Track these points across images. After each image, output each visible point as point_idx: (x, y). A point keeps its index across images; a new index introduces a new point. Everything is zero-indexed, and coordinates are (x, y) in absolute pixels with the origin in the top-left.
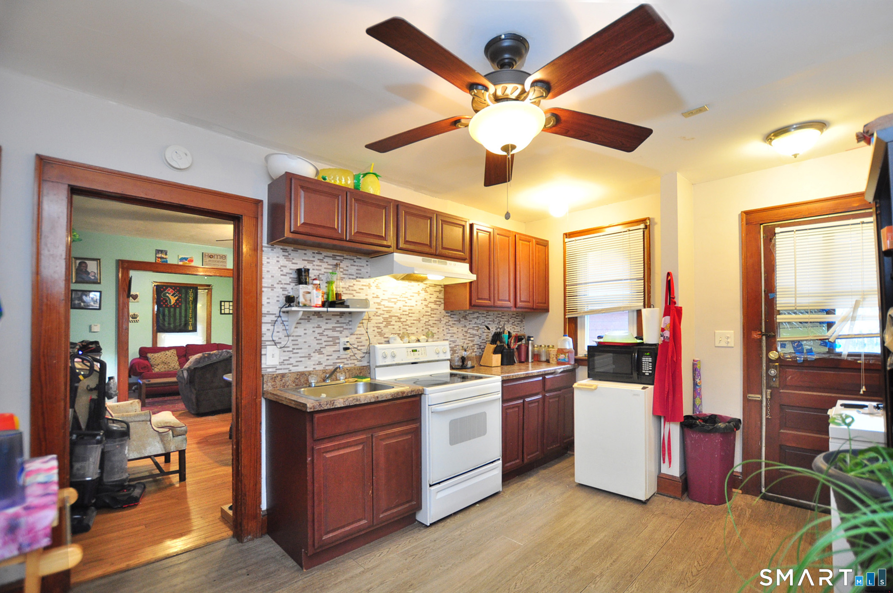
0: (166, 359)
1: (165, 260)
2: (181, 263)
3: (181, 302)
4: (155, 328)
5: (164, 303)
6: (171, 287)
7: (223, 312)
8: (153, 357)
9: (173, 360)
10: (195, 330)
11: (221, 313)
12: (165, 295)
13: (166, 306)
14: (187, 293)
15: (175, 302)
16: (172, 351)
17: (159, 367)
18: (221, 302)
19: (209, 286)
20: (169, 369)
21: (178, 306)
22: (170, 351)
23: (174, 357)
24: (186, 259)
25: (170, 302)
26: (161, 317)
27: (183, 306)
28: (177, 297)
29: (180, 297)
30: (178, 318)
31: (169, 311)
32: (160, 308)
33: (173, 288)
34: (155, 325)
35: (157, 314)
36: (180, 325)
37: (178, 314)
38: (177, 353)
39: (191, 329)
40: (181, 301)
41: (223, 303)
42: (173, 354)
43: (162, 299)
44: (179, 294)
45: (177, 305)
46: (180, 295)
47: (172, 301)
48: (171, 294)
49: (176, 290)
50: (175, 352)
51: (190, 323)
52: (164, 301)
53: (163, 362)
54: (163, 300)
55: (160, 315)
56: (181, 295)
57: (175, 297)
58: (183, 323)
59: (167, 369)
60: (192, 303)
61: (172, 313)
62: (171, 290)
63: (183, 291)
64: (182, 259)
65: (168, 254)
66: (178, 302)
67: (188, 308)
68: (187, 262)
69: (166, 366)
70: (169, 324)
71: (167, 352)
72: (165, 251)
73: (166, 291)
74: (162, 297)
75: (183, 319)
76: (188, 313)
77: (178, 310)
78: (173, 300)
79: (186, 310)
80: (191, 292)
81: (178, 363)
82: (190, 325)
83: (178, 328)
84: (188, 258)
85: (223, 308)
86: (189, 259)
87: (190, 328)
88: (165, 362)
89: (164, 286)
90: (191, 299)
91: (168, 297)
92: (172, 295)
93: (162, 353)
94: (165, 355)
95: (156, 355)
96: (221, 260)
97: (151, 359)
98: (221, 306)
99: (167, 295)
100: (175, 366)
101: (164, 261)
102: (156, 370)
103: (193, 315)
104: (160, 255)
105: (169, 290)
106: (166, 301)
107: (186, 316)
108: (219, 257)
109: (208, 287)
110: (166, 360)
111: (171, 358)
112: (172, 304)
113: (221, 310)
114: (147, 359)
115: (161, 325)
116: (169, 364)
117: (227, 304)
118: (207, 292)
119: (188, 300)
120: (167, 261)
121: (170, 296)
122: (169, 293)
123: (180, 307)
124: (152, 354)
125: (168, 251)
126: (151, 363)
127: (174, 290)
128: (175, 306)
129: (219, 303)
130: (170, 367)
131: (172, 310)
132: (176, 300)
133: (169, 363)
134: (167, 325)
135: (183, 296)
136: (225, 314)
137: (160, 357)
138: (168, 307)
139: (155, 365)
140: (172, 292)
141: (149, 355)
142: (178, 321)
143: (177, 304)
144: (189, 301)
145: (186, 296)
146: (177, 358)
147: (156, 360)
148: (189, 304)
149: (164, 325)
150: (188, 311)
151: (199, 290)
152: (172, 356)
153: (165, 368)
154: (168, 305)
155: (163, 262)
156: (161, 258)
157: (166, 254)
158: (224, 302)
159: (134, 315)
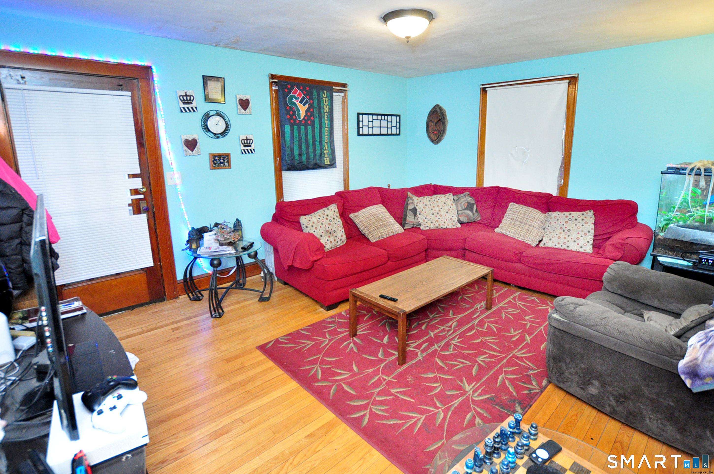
0: (329, 224)
3: (312, 115)
4: (279, 164)
5: (291, 118)
6: (298, 86)
7: (361, 132)
9: (338, 225)
10: (333, 164)
11: (359, 134)
12: (290, 102)
14: (319, 99)
15: (305, 114)
18: (359, 114)
19: (345, 85)
21: (309, 122)
22: (330, 207)
23: (338, 219)
25: (299, 116)
27: (317, 121)
28: (307, 106)
29: (311, 106)
30: (311, 143)
31: (299, 132)
33: (301, 88)
34: (278, 157)
36: (314, 156)
37: (310, 136)
38: (339, 211)
39: (329, 163)
40: (313, 112)
41: (361, 116)
42: (336, 214)
44: (309, 99)
45: (308, 120)
46: (311, 102)
48: (299, 100)
49: (304, 92)
50: (336, 209)
51: (326, 152)
52: (291, 114)
53: (327, 231)
54: (290, 110)
56: (313, 101)
57: (304, 105)
58: (318, 152)
59: (335, 244)
60: (328, 116)
61: (303, 135)
62: (299, 92)
63: (315, 93)
66: (309, 114)
67: (323, 126)
70: (300, 155)
71: (327, 209)
73: (291, 93)
74: (285, 105)
75: (317, 145)
76: (323, 135)
77: (310, 128)
78: (302, 111)
79: (320, 128)
80: (324, 97)
81: (343, 230)
82: (328, 155)
83: (312, 163)
85: (361, 125)
87: (328, 160)
89: (288, 83)
90: (326, 108)
91: (295, 105)
92: (301, 102)
93: (320, 212)
94: (326, 216)
95: (314, 218)
97: (310, 227)
98: (358, 121)
99: (293, 100)
105: (296, 91)
106: (294, 114)
107: (321, 140)
109: (343, 88)
110: (330, 227)
112: (302, 118)
113: (359, 128)
115: (287, 158)
116: (335, 234)
117: (365, 118)
118: (343, 97)
119: (322, 110)
121: (297, 103)
122: (296, 98)
123: (313, 124)
127: (302, 91)
128: (306, 122)
129: (357, 116)
131: (302, 128)
132: (307, 111)
134: (297, 158)
135: (315, 103)
136: (363, 135)
138: (296, 124)
140: (299, 95)
141: (304, 220)
142: (311, 149)
143: (309, 118)
144: (324, 113)
145: (319, 104)
146: (341, 222)
147: (316, 228)
148: (324, 117)
150: (323, 130)
151: (333, 94)
154: (297, 120)
158: (363, 114)
159: (247, 139)
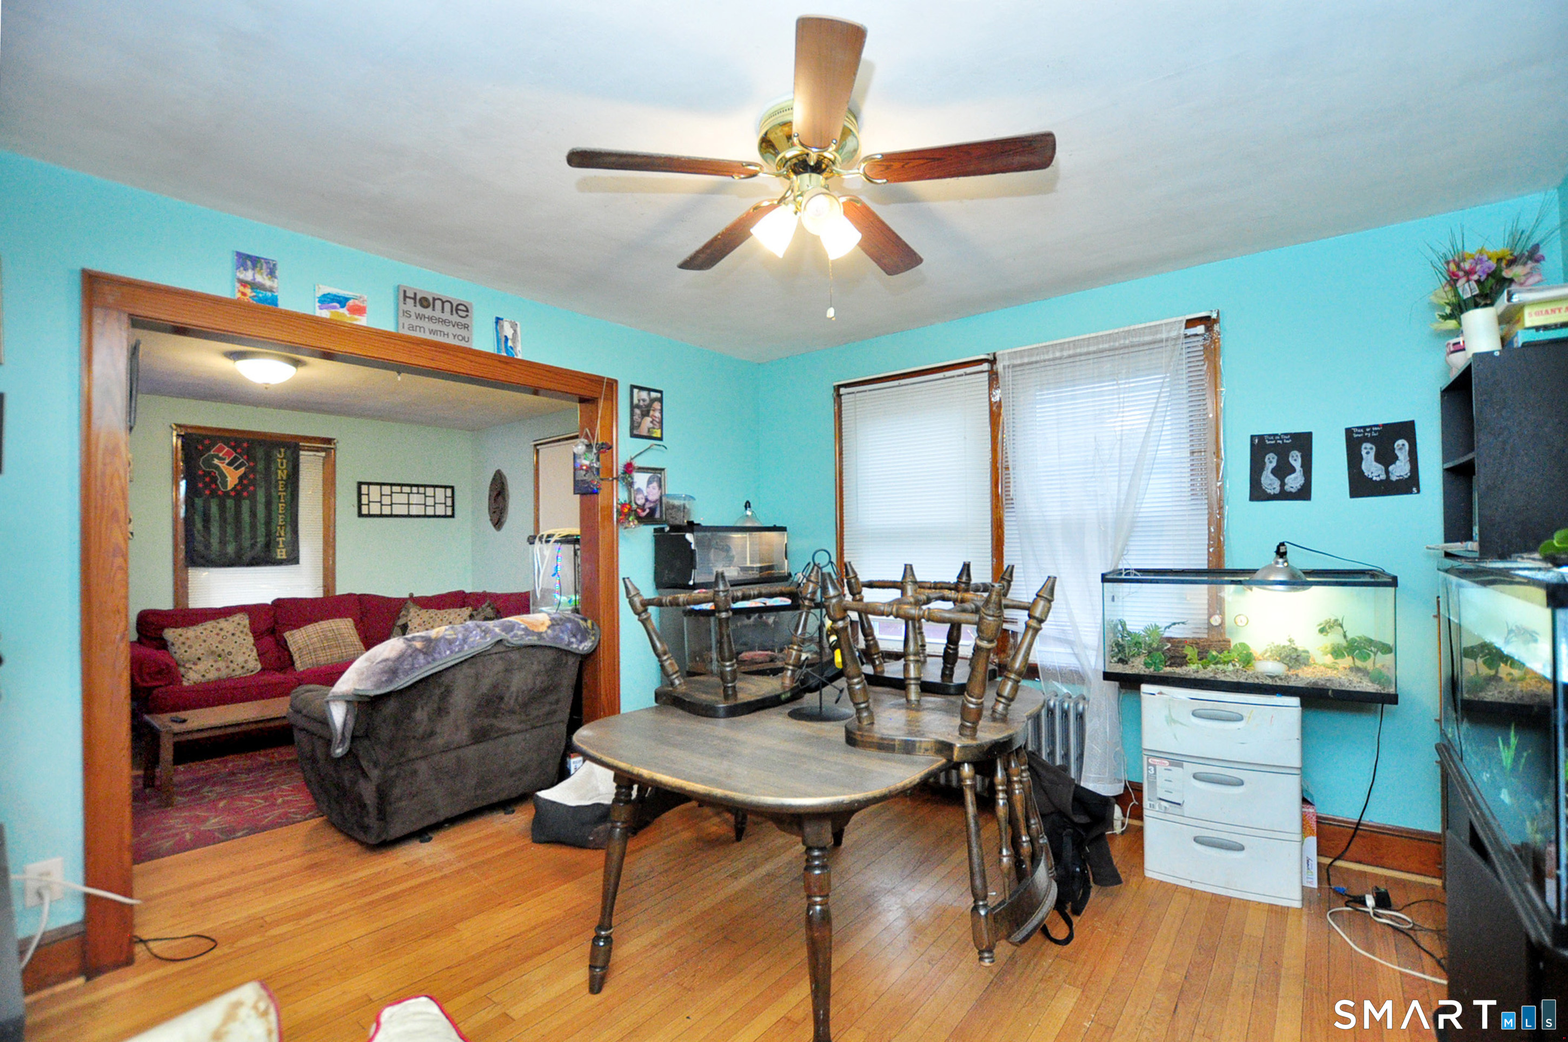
0: (220, 642)
1: (269, 294)
2: (325, 314)
3: (253, 484)
4: (182, 555)
5: (206, 485)
6: (226, 441)
7: (365, 510)
8: (182, 639)
9: (241, 645)
10: (293, 559)
11: (360, 515)
12: (208, 462)
13: (213, 494)
14: (269, 459)
15: (237, 482)
16: (237, 618)
17: (201, 667)
18: (360, 484)
19: (329, 441)
20: (229, 671)
21: (245, 494)
22: (231, 619)
23: (243, 636)
24: (342, 301)
25: (224, 483)
26: (199, 525)
27: (261, 497)
28: (242, 470)
29: (252, 470)
30: (246, 526)
31: (222, 508)
32: (197, 500)
33: (233, 444)
34: (182, 547)
35: (186, 519)
36: (253, 545)
37: (246, 517)
38: (251, 624)
39: (284, 557)
40: (255, 479)
41: (364, 489)
42: (241, 628)
43: (200, 473)
44: (248, 460)
45: (243, 490)
46: (252, 464)
47: (229, 479)
48: (227, 461)
49: (239, 450)
50: (247, 622)
51: (281, 539)
52: (207, 479)
53: (213, 653)
54: (204, 475)
55: (196, 517)
56: (255, 462)
57: (237, 468)
58: (261, 540)
59: (224, 673)
60: (286, 486)
61: (230, 515)
62: (227, 449)
63: (260, 453)
64: (327, 300)
65: (277, 273)
66: (245, 482)
67: (275, 501)
68: (344, 311)
69: (221, 664)
70: (223, 542)
71: (223, 623)
72: (267, 261)
73: (212, 453)
74: (199, 467)
75: (261, 530)
76: (274, 515)
77: (246, 505)
78: (232, 477)
79: (268, 504)
80: (280, 456)
81: (255, 653)
82: (281, 546)
83: (248, 556)
84: (347, 299)
85: (364, 500)
86: (351, 302)
87: (281, 554)
88: (219, 651)
89: (206, 437)
90: (282, 474)
91: (217, 467)
92: (230, 464)
93: (209, 625)
94: (217, 631)
95: (191, 632)
96: (455, 318)
97: (178, 644)
98: (359, 494)
99: (216, 461)
100: (246, 662)
101: (265, 300)
102: (193, 676)
103: (289, 519)
104: (248, 275)
105: (220, 450)
106: (214, 480)
107: (268, 522)
108: (447, 306)
109: (326, 445)
110: (221, 647)
111: (235, 638)
112: (230, 486)
113: (359, 505)
114: (163, 645)
115: (200, 547)
116: (231, 658)
117: (375, 490)
118: (324, 458)
119: (273, 477)
120: (274, 301)
121: (223, 466)
122: (220, 459)
123: (253, 498)
124: (179, 631)
125: (279, 267)
126: (176, 656)
127: (234, 448)
128: (238, 493)
129: (355, 486)
130: (232, 666)
131: (230, 503)
132: (241, 478)
133: (230, 653)
134: (215, 547)
135: (261, 466)
136: (369, 516)
137: (203, 637)
138: (218, 496)
139: (189, 661)
140: (227, 453)
141: (170, 634)
142: (246, 534)
143: (245, 487)
144: (277, 481)
145: (267, 468)
146: (251, 639)
147: (190, 647)
148: (277, 487)
149: (208, 546)
150: (274, 507)
151: (301, 453)
152: (238, 634)
153: (218, 670)
154: (219, 489)
155: (260, 300)
156: (254, 286)
157: (272, 273)
158: (369, 484)
